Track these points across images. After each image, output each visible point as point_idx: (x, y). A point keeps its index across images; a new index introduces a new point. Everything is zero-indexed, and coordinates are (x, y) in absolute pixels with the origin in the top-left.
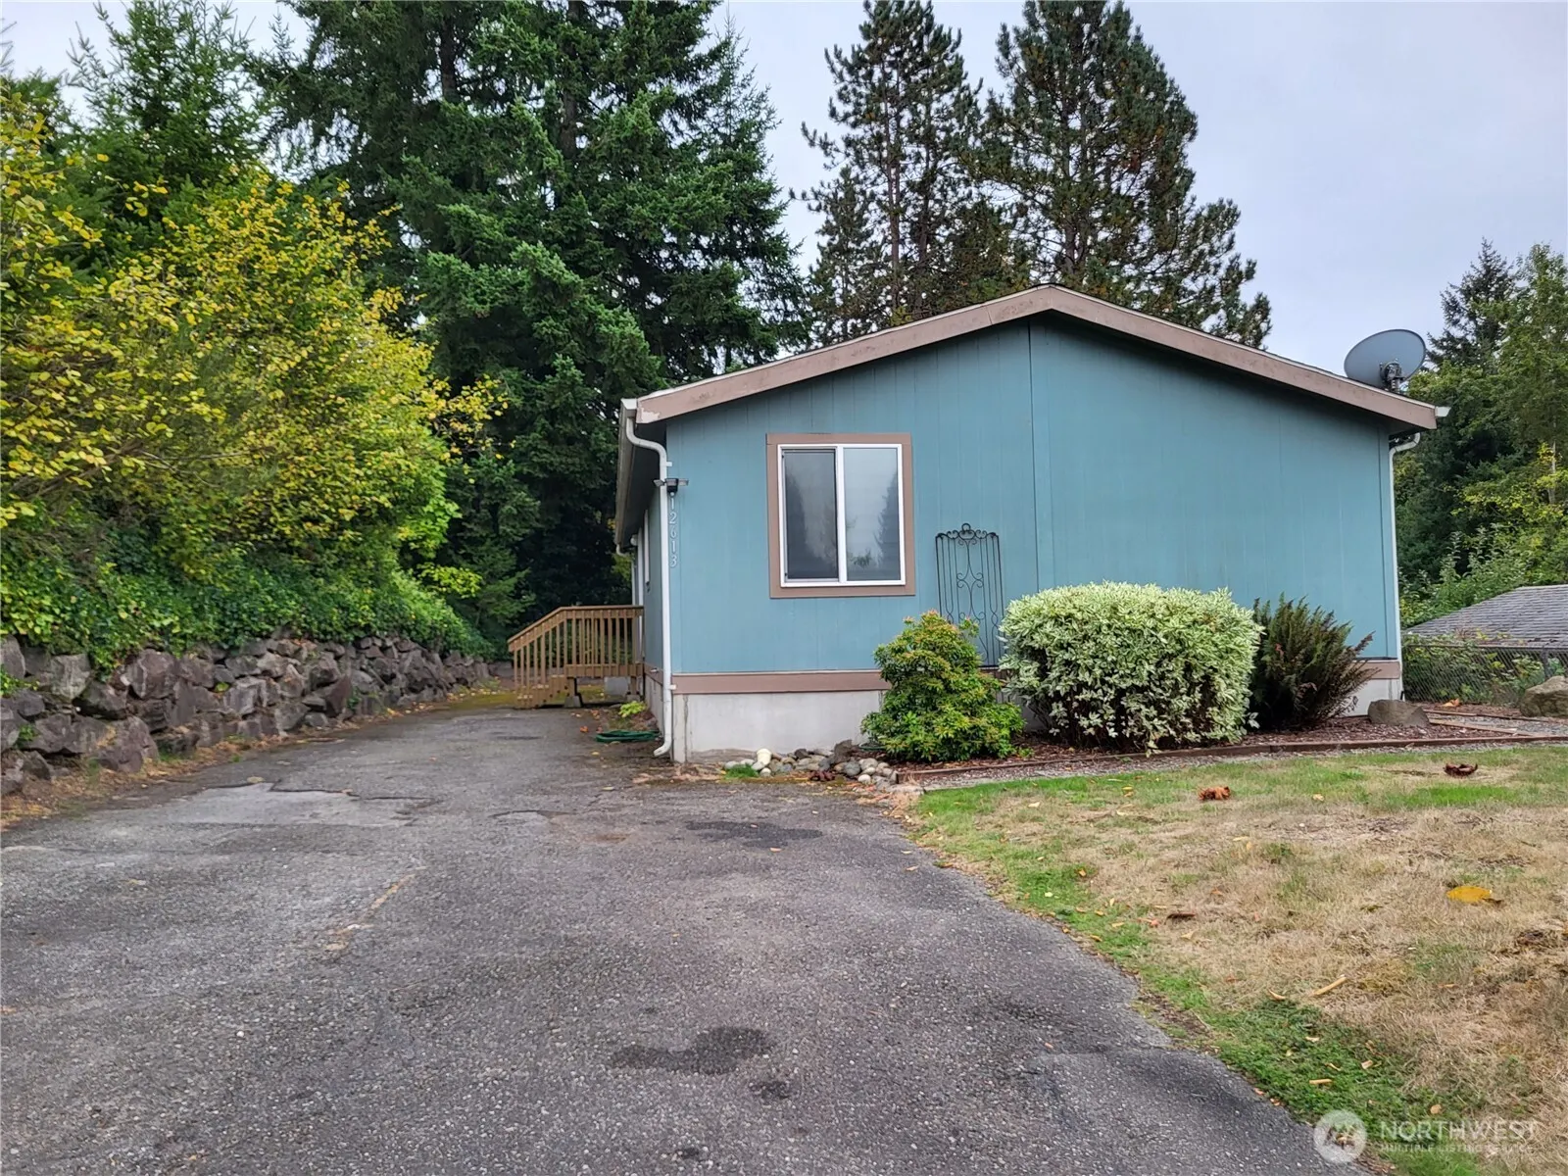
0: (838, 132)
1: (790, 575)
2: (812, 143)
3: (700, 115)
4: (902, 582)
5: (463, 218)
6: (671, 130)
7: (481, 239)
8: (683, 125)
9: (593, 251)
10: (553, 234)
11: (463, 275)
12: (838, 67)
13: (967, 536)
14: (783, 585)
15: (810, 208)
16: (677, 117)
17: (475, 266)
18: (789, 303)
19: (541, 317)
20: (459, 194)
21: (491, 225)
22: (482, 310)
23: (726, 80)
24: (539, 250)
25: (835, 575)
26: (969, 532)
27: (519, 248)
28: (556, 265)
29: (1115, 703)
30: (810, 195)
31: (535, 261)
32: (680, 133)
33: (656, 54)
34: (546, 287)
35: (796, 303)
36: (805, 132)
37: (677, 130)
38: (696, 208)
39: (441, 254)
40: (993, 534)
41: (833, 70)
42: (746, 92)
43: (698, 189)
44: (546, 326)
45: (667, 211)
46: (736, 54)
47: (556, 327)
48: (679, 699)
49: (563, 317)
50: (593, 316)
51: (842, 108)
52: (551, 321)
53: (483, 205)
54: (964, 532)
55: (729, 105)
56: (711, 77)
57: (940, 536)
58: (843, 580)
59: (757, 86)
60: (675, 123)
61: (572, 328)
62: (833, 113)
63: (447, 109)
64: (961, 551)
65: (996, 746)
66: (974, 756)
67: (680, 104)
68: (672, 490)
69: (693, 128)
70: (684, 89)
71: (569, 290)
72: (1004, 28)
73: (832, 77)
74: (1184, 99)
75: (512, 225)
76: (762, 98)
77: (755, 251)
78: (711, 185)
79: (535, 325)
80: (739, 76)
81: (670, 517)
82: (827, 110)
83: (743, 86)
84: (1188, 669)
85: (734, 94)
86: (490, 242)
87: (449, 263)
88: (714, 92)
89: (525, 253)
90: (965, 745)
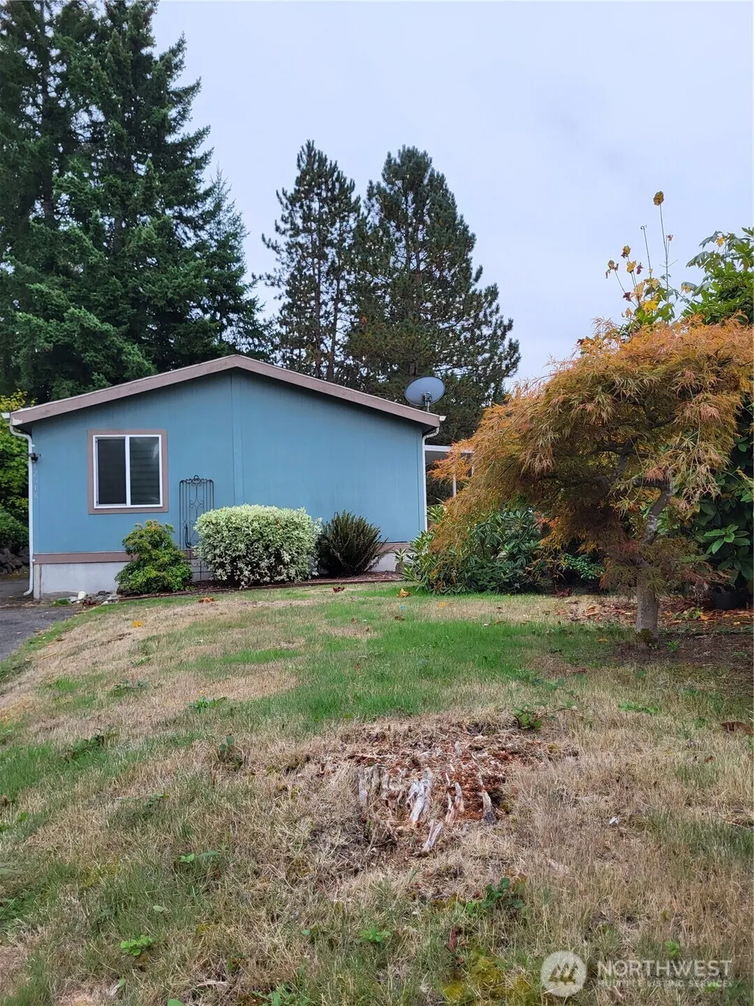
0: (282, 241)
1: (101, 502)
2: (268, 246)
3: (202, 228)
4: (161, 505)
5: (40, 292)
6: (183, 236)
7: (52, 304)
8: (191, 234)
9: (125, 310)
10: (98, 301)
11: (38, 326)
12: (285, 201)
13: (196, 482)
14: (95, 507)
15: (266, 284)
16: (187, 229)
17: (47, 320)
18: (256, 340)
19: (86, 351)
20: (44, 277)
21: (59, 296)
22: (49, 346)
23: (218, 207)
24: (82, 312)
25: (124, 502)
26: (198, 479)
27: (70, 311)
28: (93, 320)
29: (231, 563)
30: (265, 277)
31: (78, 318)
32: (189, 239)
33: (167, 194)
34: (89, 334)
35: (259, 341)
36: (264, 239)
37: (187, 237)
38: (184, 287)
39: (25, 314)
40: (211, 481)
41: (282, 203)
42: (230, 215)
43: (186, 275)
44: (88, 356)
45: (168, 288)
46: (223, 192)
47: (96, 357)
48: (37, 567)
49: (100, 350)
50: (120, 350)
51: (283, 226)
52: (93, 353)
53: (56, 284)
54: (195, 480)
55: (219, 223)
56: (209, 205)
57: (182, 481)
58: (128, 504)
59: (236, 211)
60: (185, 233)
61: (107, 357)
62: (278, 229)
63: (34, 226)
64: (193, 488)
65: (171, 586)
66: (160, 591)
67: (187, 221)
68: (35, 459)
69: (197, 236)
70: (190, 213)
71: (104, 335)
72: (371, 183)
73: (280, 207)
74: (467, 227)
75: (74, 295)
76: (238, 219)
77: (236, 309)
78: (193, 273)
79: (82, 355)
80: (225, 206)
81: (33, 473)
82: (274, 227)
83: (228, 211)
84: (267, 547)
85: (223, 217)
86: (56, 306)
87: (30, 320)
88: (212, 214)
89: (73, 313)
90: (154, 586)
